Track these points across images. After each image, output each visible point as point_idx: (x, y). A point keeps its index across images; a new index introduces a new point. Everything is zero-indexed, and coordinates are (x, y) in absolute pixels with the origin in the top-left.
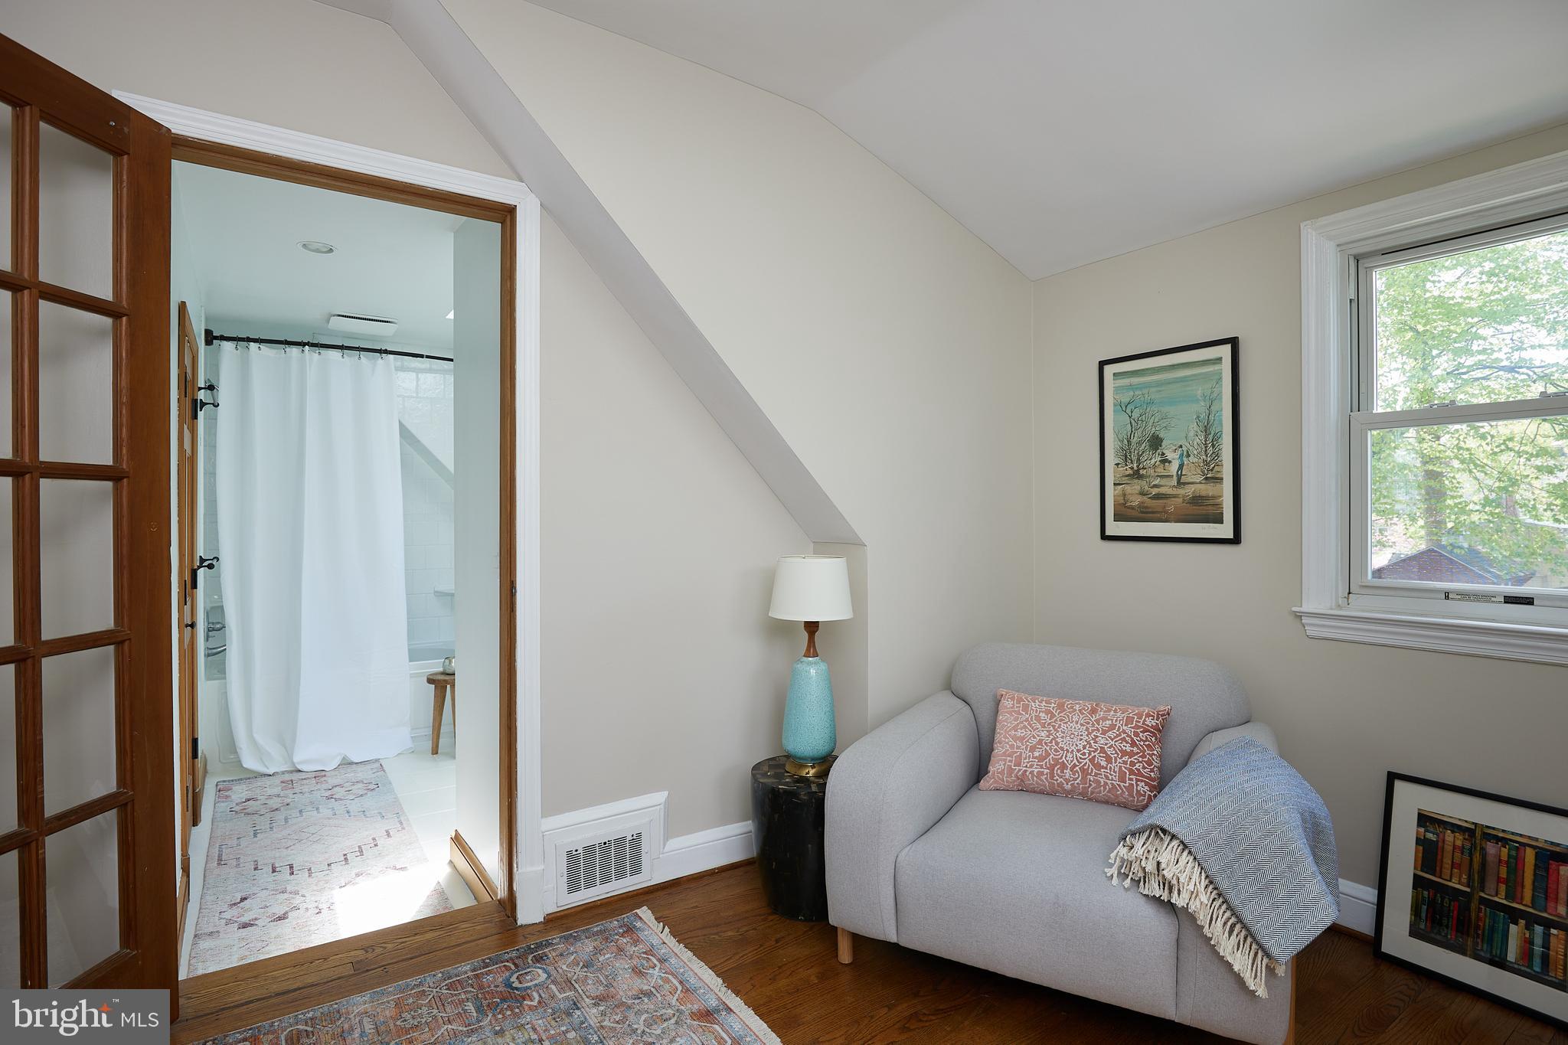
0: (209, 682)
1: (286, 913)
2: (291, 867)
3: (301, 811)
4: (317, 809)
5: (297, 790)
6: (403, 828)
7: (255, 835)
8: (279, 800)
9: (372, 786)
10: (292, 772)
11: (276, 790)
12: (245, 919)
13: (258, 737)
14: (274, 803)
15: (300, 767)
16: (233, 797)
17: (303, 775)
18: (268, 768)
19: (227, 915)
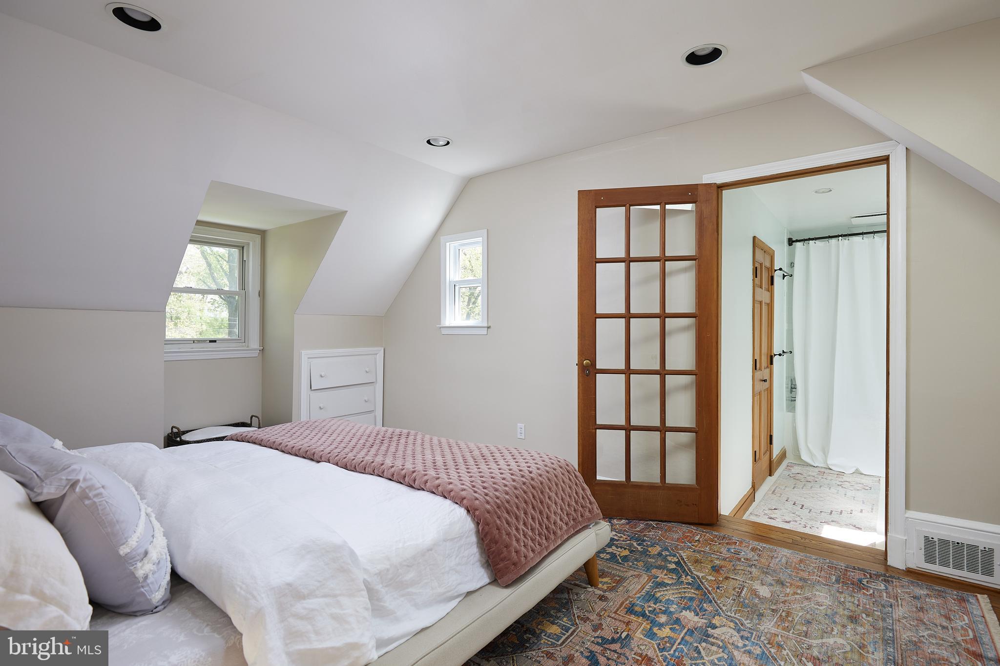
0: (788, 413)
1: (790, 521)
2: (803, 506)
3: (821, 486)
4: (830, 488)
5: (824, 477)
6: (872, 512)
7: (794, 488)
8: (813, 478)
9: (867, 488)
10: (826, 468)
11: (813, 474)
12: (772, 516)
13: (810, 445)
14: (809, 479)
15: (831, 467)
16: (792, 470)
17: (832, 472)
18: (815, 463)
19: (766, 512)
